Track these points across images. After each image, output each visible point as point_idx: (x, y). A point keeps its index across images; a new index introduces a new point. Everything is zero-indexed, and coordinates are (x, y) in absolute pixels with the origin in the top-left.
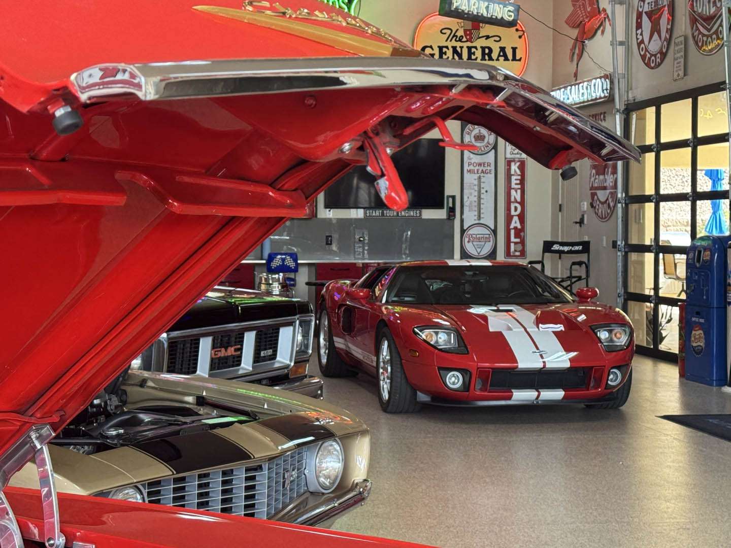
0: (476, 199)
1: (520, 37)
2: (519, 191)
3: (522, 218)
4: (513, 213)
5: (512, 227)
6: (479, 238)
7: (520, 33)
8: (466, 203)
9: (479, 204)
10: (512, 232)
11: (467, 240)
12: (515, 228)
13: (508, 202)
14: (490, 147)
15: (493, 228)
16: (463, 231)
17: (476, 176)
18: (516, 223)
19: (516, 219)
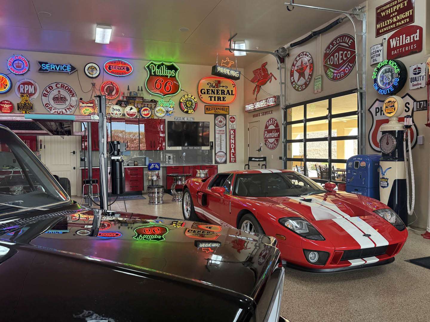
0: (220, 143)
1: (234, 87)
2: (234, 140)
3: (235, 149)
4: (232, 147)
5: (231, 152)
6: (221, 156)
7: (234, 85)
8: (217, 144)
9: (221, 145)
10: (232, 154)
11: (217, 157)
12: (233, 153)
13: (230, 144)
14: (224, 125)
15: (225, 153)
16: (215, 154)
17: (220, 135)
18: (233, 151)
19: (233, 149)
